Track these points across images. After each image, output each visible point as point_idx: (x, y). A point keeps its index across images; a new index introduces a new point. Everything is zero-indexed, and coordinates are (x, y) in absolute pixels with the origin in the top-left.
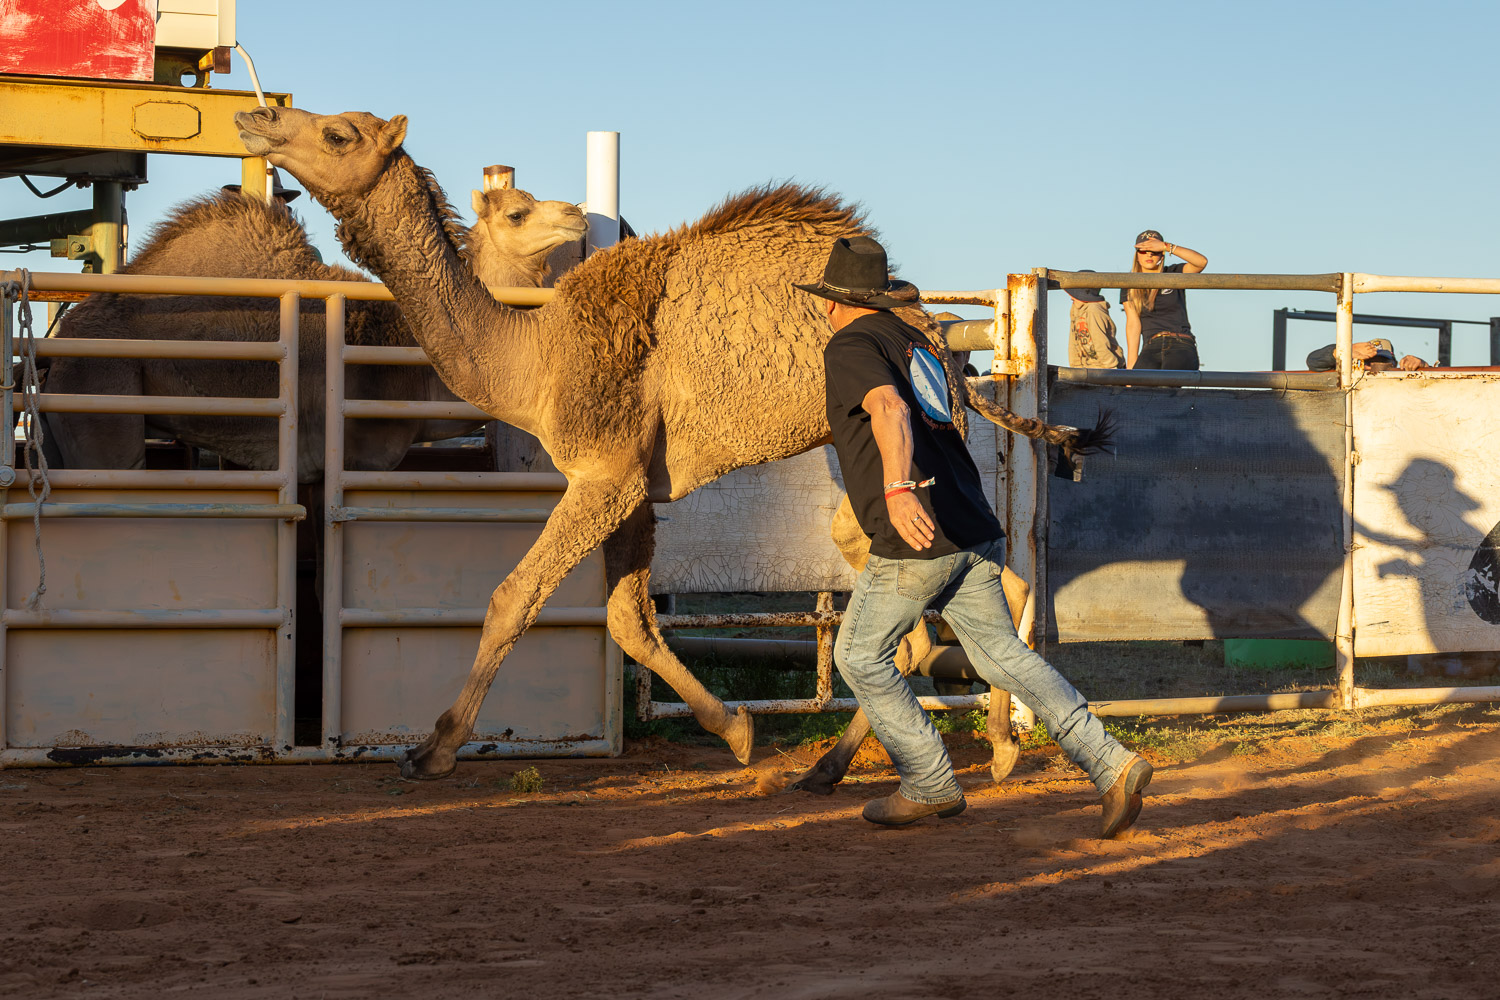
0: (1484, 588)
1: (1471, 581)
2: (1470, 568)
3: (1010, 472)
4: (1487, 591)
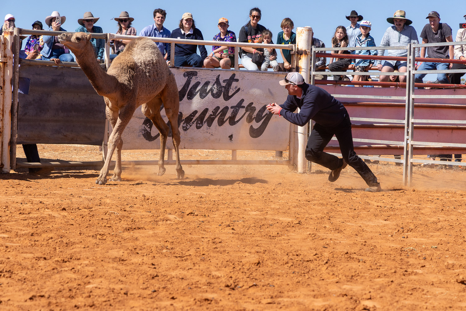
0: (147, 130)
1: (143, 128)
2: (143, 124)
3: (4, 92)
4: (148, 131)
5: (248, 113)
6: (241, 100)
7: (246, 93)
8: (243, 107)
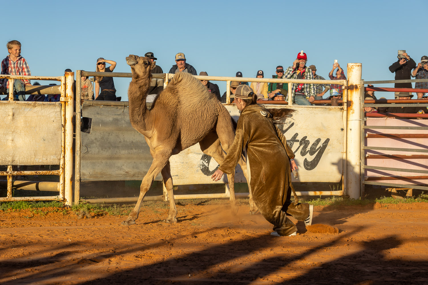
1: (201, 163)
2: (201, 160)
3: (65, 130)
4: (206, 166)
5: (302, 147)
6: (295, 134)
7: (300, 127)
8: (298, 141)
